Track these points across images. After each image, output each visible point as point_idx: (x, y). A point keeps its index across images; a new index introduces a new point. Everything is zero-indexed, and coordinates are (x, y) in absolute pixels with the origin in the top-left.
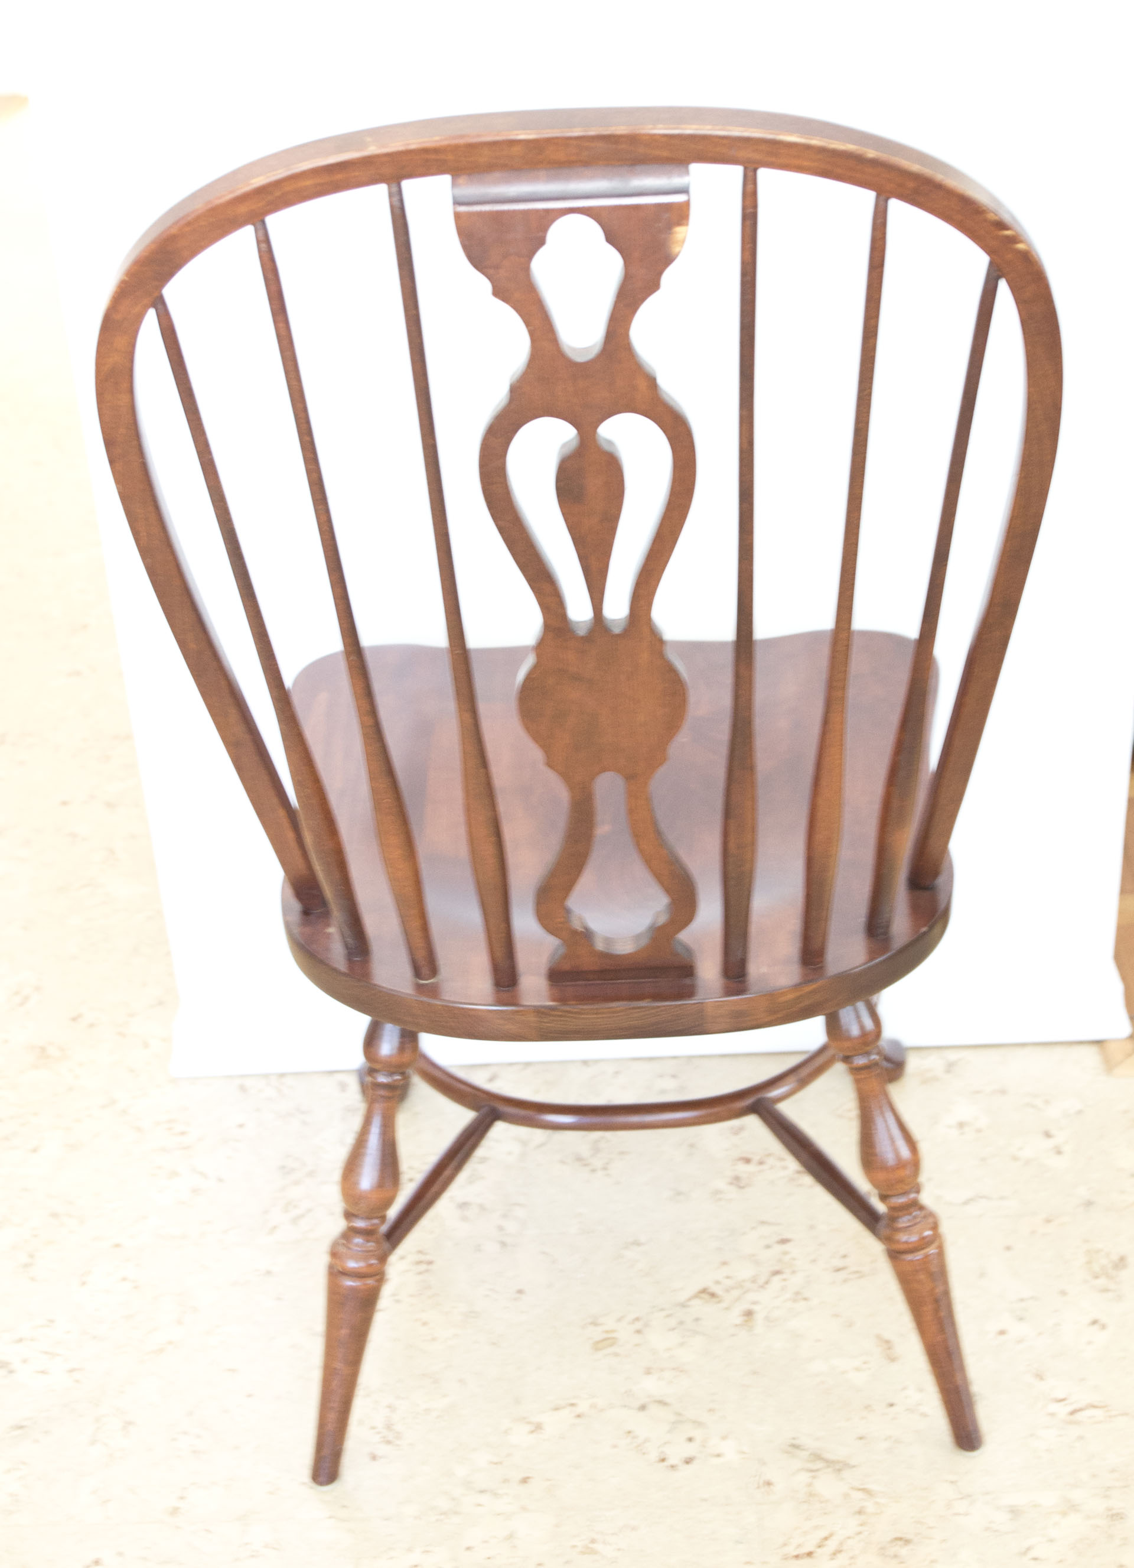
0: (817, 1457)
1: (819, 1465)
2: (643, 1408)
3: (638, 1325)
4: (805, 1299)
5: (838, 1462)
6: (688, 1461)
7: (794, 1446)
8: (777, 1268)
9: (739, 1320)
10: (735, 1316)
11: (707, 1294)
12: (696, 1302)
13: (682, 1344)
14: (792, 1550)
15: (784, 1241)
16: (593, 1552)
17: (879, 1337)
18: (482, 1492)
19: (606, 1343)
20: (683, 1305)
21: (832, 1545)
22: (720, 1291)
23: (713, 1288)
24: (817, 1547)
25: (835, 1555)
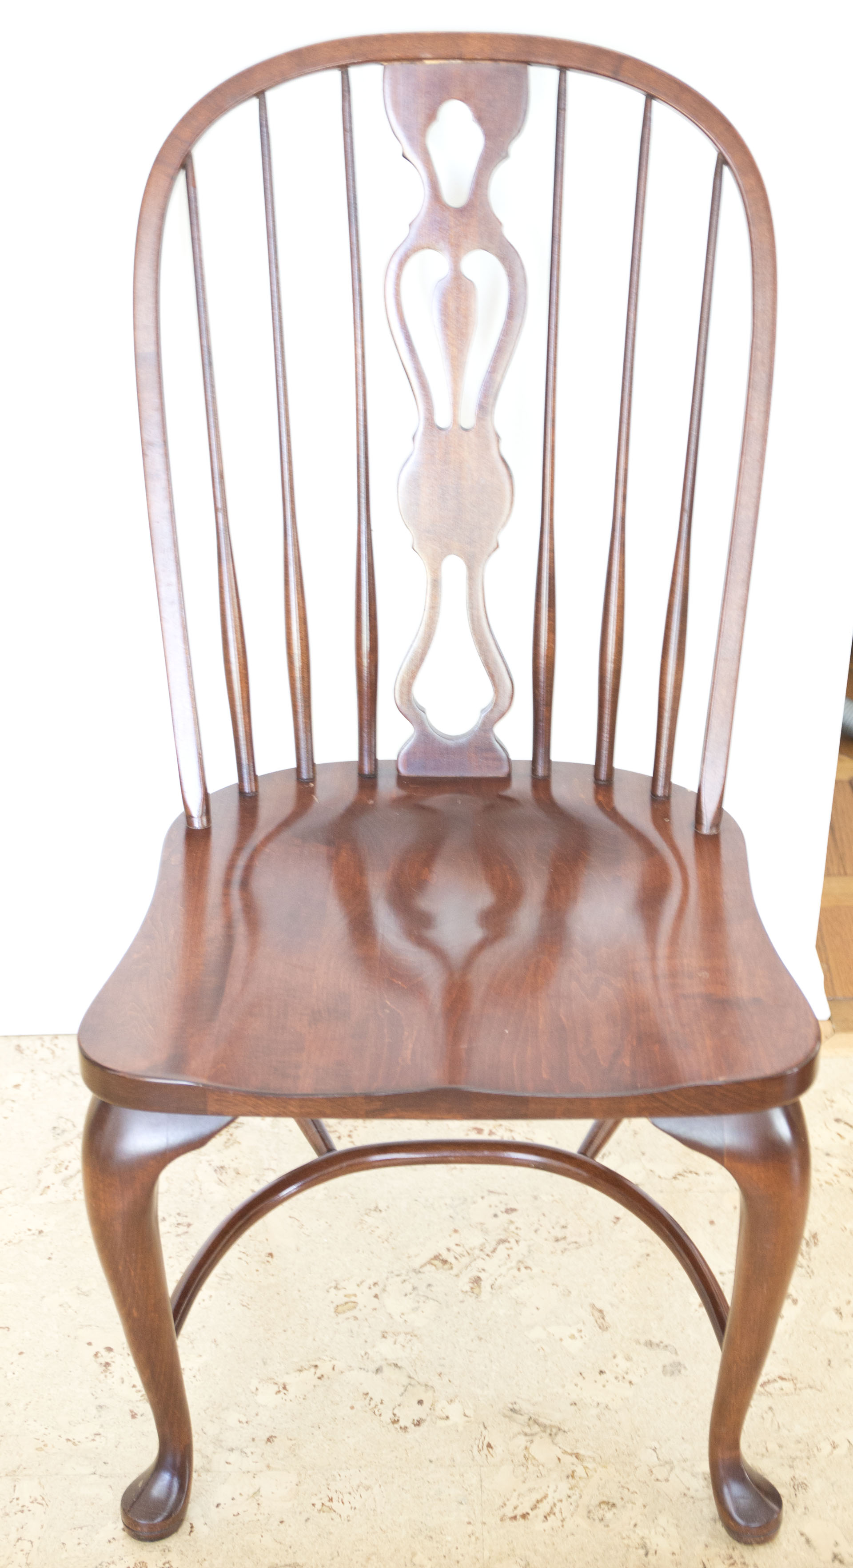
0: (533, 1421)
1: (536, 1428)
2: (378, 1370)
3: (376, 1290)
4: (526, 1268)
5: (551, 1427)
6: (418, 1423)
7: (513, 1410)
8: (503, 1237)
9: (467, 1288)
10: (464, 1283)
11: (440, 1260)
12: (429, 1268)
13: (415, 1309)
14: (509, 1512)
15: (510, 1211)
16: (331, 1509)
17: (593, 1306)
18: (232, 1450)
19: (346, 1307)
20: (417, 1272)
21: (545, 1507)
22: (451, 1259)
23: (445, 1255)
24: (532, 1509)
25: (548, 1518)
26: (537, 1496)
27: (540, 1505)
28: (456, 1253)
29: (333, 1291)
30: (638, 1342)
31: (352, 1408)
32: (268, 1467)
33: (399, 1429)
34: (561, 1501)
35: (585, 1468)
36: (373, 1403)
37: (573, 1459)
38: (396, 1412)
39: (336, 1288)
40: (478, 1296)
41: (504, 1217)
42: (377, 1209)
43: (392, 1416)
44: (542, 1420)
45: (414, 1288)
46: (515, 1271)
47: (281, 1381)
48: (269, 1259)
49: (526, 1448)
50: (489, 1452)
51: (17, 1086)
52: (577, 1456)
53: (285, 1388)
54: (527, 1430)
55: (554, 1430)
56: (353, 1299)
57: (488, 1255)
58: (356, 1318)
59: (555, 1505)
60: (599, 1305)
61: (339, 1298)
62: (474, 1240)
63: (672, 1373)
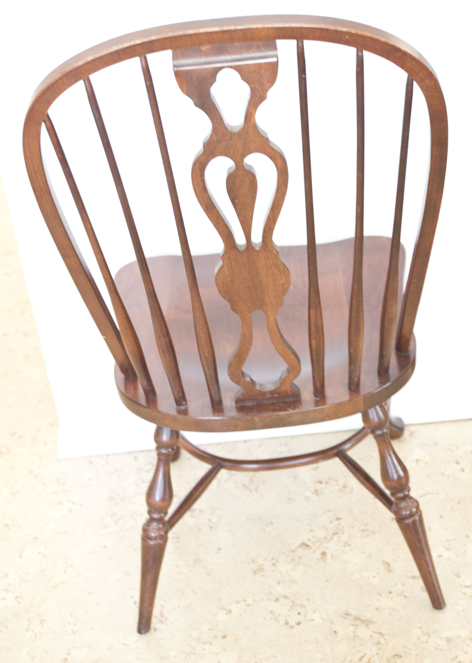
26: (361, 654)
27: (363, 659)
28: (312, 541)
29: (252, 564)
30: (408, 577)
31: (265, 619)
32: (224, 650)
33: (289, 627)
34: (373, 656)
35: (385, 639)
36: (275, 616)
37: (379, 635)
38: (288, 619)
39: (253, 562)
40: (325, 560)
41: (336, 522)
42: (272, 523)
43: (285, 621)
44: (362, 618)
45: (293, 559)
46: (343, 548)
47: (228, 609)
48: (219, 551)
49: (354, 632)
50: (336, 635)
51: (90, 479)
52: (381, 634)
53: (230, 611)
54: (354, 623)
55: (368, 622)
56: (262, 567)
57: (329, 541)
58: (264, 576)
59: (370, 658)
60: (387, 560)
61: (255, 567)
62: (321, 534)
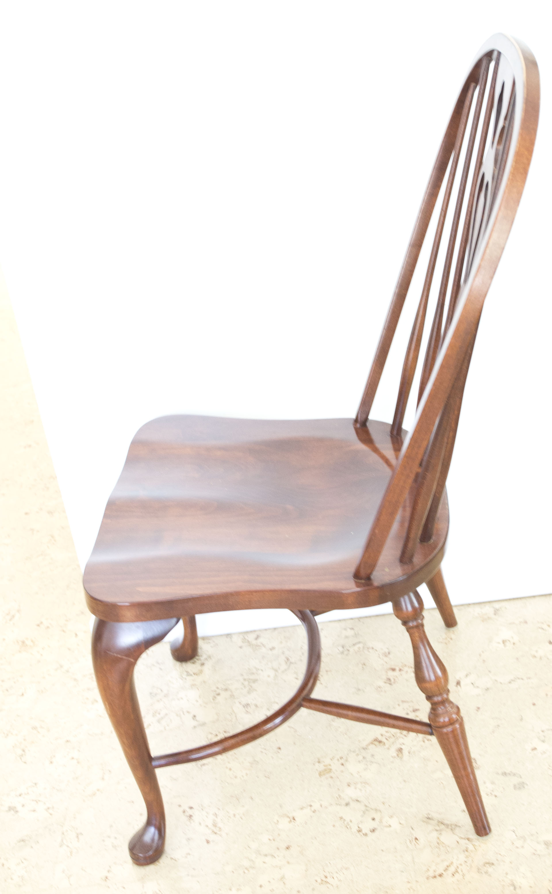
0: (441, 823)
1: (443, 827)
2: (347, 804)
3: (342, 761)
5: (451, 825)
6: (373, 831)
7: (428, 818)
9: (395, 754)
10: (393, 752)
11: (377, 741)
12: (372, 746)
13: (366, 769)
14: (431, 873)
16: (327, 882)
18: (266, 855)
19: (326, 771)
20: (365, 748)
21: (452, 869)
22: (384, 740)
23: (380, 738)
24: (444, 871)
25: (455, 875)
26: (446, 863)
27: (449, 868)
28: (386, 736)
29: (317, 764)
30: (498, 774)
31: (334, 826)
32: (288, 863)
33: (362, 835)
34: (461, 865)
35: (474, 845)
36: (346, 823)
37: (467, 841)
38: (360, 826)
39: (319, 762)
40: (401, 758)
43: (358, 829)
44: (446, 822)
45: (364, 758)
46: (422, 743)
47: (291, 815)
48: (279, 751)
49: (438, 838)
50: (417, 843)
52: (468, 839)
53: (294, 819)
54: (438, 828)
55: (453, 826)
56: (329, 767)
57: (405, 736)
58: (331, 777)
59: (458, 867)
61: (321, 767)
63: (520, 788)
